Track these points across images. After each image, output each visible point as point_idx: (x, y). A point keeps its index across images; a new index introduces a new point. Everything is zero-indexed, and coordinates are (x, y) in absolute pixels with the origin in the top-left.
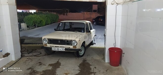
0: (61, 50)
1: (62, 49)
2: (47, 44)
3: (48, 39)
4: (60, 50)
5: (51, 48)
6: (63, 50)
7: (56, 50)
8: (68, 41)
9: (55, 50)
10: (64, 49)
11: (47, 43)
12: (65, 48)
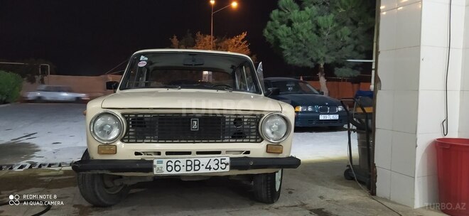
0: (208, 171)
1: (213, 165)
2: (118, 143)
3: (123, 115)
4: (203, 170)
5: (147, 166)
6: (220, 170)
7: (183, 171)
8: (238, 120)
9: (174, 172)
10: (228, 160)
11: (115, 140)
12: (231, 159)
